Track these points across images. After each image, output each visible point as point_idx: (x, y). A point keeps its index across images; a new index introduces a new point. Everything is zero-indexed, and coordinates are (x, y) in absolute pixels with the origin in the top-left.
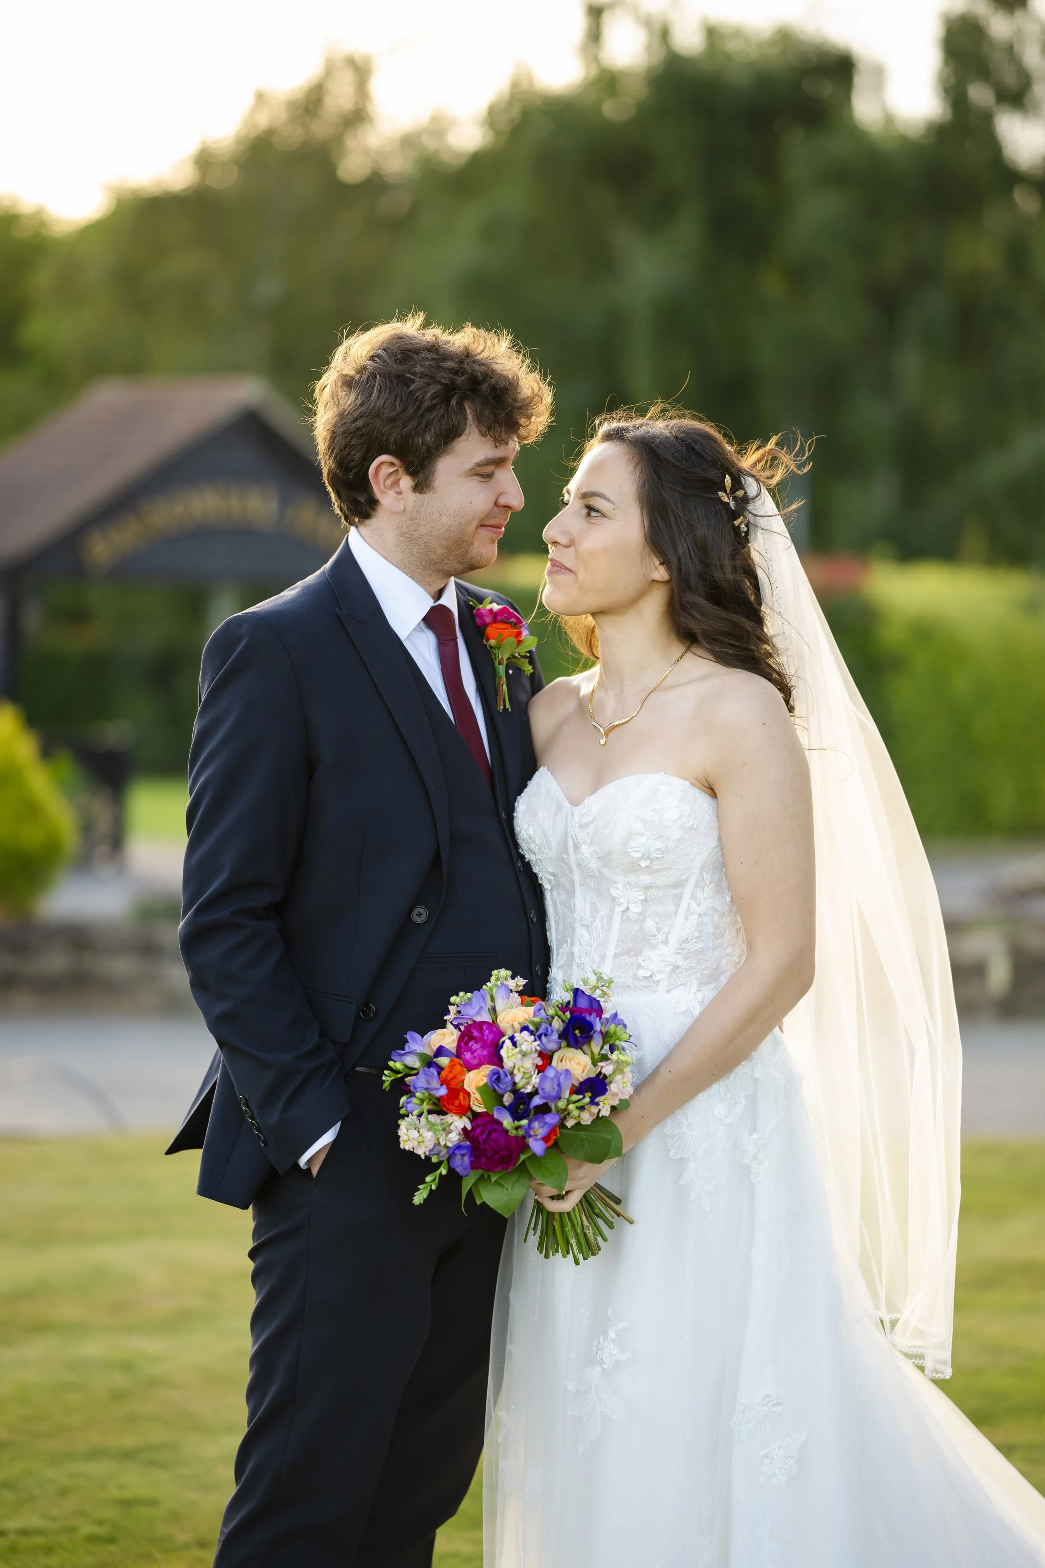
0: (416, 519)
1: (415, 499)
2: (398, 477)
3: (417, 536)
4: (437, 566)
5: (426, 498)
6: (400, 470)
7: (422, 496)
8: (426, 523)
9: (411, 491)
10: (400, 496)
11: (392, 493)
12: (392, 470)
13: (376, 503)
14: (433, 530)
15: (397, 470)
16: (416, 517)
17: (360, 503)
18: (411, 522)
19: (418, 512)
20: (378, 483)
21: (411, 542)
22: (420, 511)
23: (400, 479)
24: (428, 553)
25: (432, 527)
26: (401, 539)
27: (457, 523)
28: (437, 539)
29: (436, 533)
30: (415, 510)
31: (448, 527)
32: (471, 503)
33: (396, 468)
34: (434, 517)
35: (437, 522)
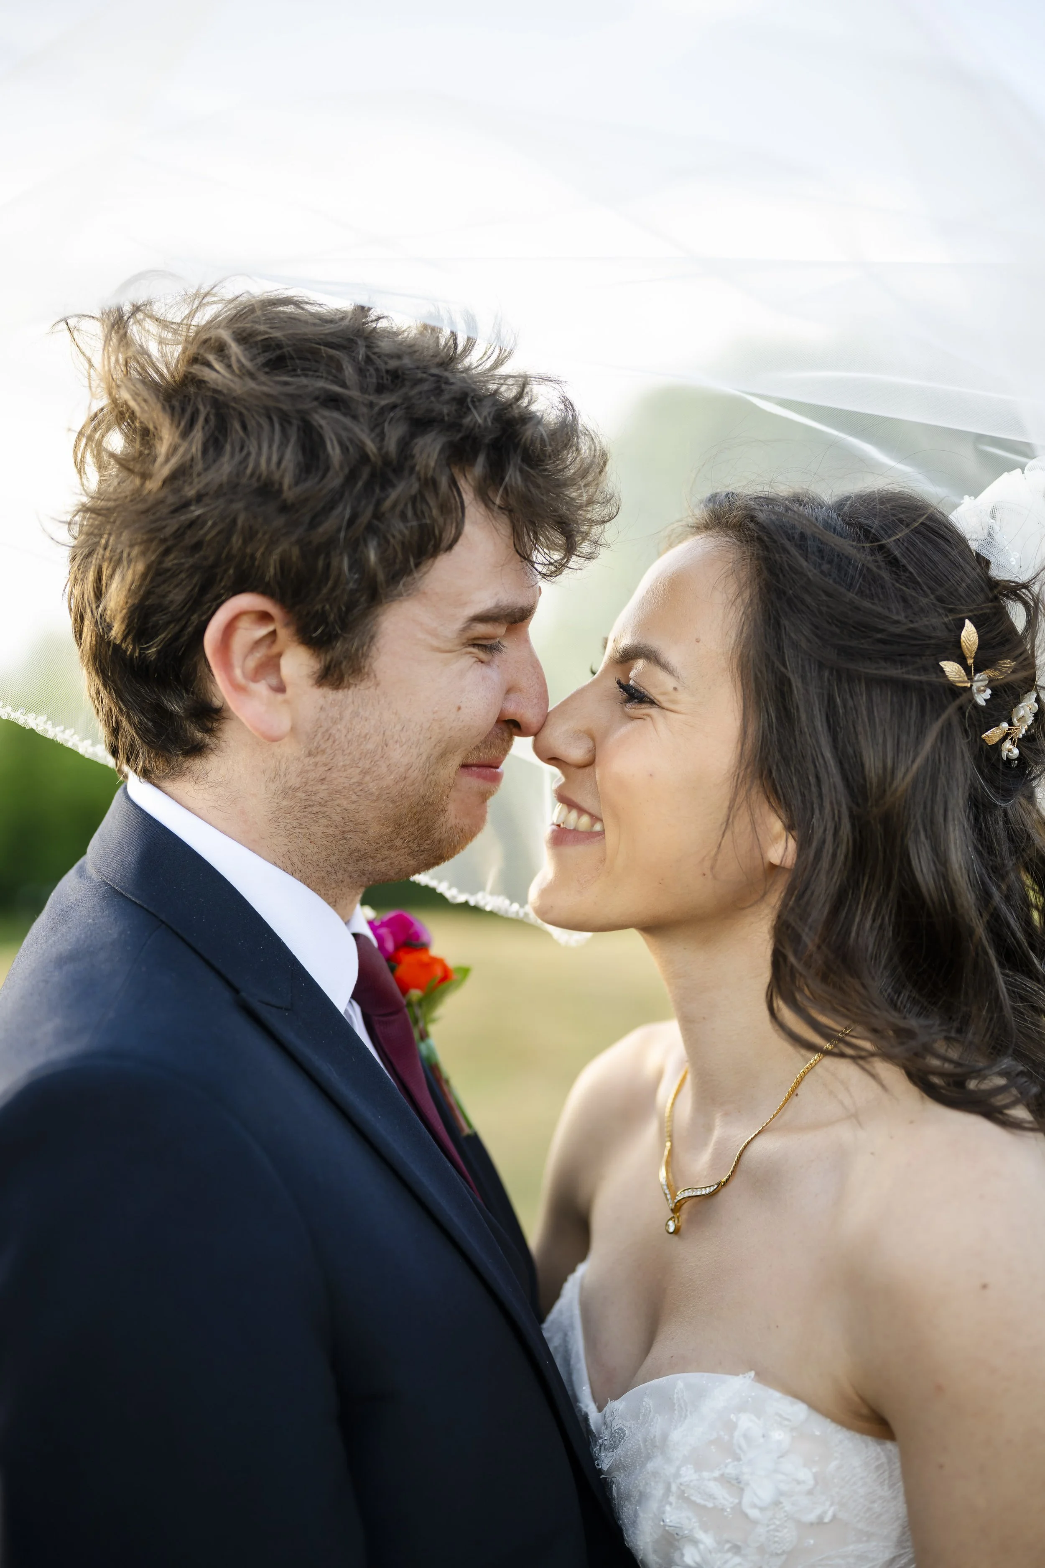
0: (324, 752)
1: (321, 701)
2: (275, 649)
3: (323, 794)
4: (361, 863)
5: (350, 700)
6: (283, 634)
7: (340, 695)
8: (348, 762)
9: (311, 682)
10: (280, 697)
11: (261, 688)
12: (262, 631)
13: (216, 717)
14: (367, 778)
15: (274, 633)
16: (323, 746)
17: (171, 715)
18: (312, 760)
19: (328, 736)
20: (227, 665)
21: (309, 809)
22: (334, 731)
23: (279, 655)
24: (348, 836)
25: (365, 773)
26: (285, 803)
27: (424, 757)
28: (375, 801)
29: (373, 787)
30: (323, 729)
31: (402, 770)
32: (459, 708)
33: (271, 628)
34: (370, 746)
35: (376, 758)
